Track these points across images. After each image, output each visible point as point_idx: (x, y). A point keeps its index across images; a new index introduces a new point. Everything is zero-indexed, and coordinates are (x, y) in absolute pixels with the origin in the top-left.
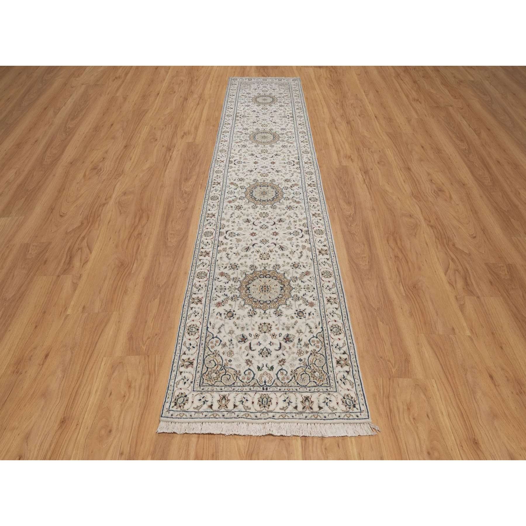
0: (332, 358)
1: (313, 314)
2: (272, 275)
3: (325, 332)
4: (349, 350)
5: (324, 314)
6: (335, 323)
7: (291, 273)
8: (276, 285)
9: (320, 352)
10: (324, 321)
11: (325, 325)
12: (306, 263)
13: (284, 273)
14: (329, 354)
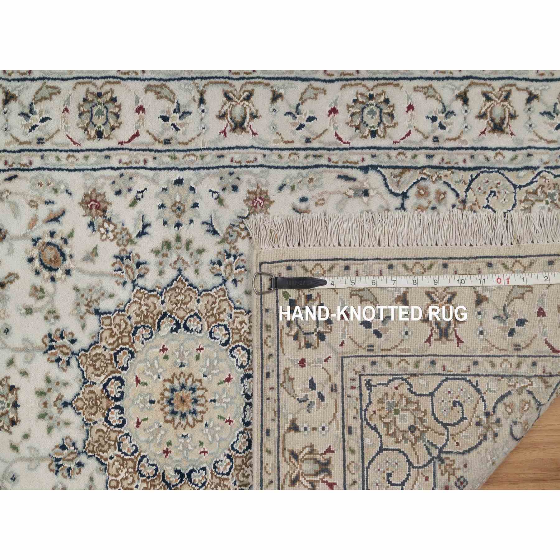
0: (483, 148)
1: (303, 200)
2: (110, 368)
3: (383, 158)
4: (453, 78)
5: (302, 153)
6: (343, 115)
7: (94, 280)
8: (164, 349)
9: (461, 190)
10: (334, 159)
11: (354, 157)
12: (33, 204)
13: (97, 312)
14: (468, 158)
